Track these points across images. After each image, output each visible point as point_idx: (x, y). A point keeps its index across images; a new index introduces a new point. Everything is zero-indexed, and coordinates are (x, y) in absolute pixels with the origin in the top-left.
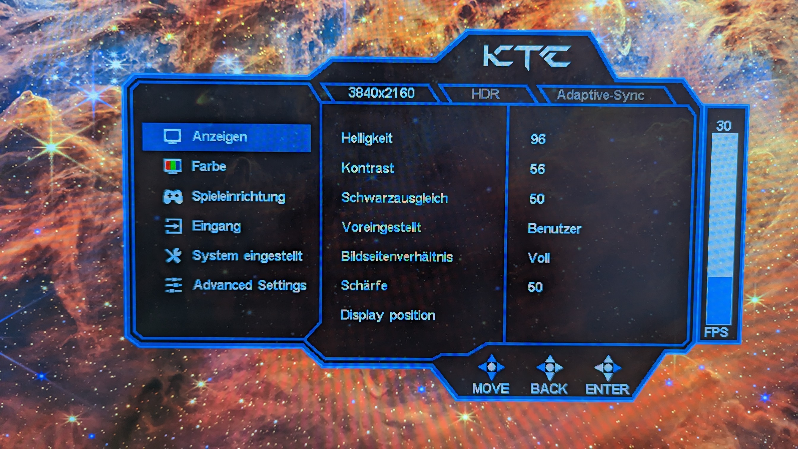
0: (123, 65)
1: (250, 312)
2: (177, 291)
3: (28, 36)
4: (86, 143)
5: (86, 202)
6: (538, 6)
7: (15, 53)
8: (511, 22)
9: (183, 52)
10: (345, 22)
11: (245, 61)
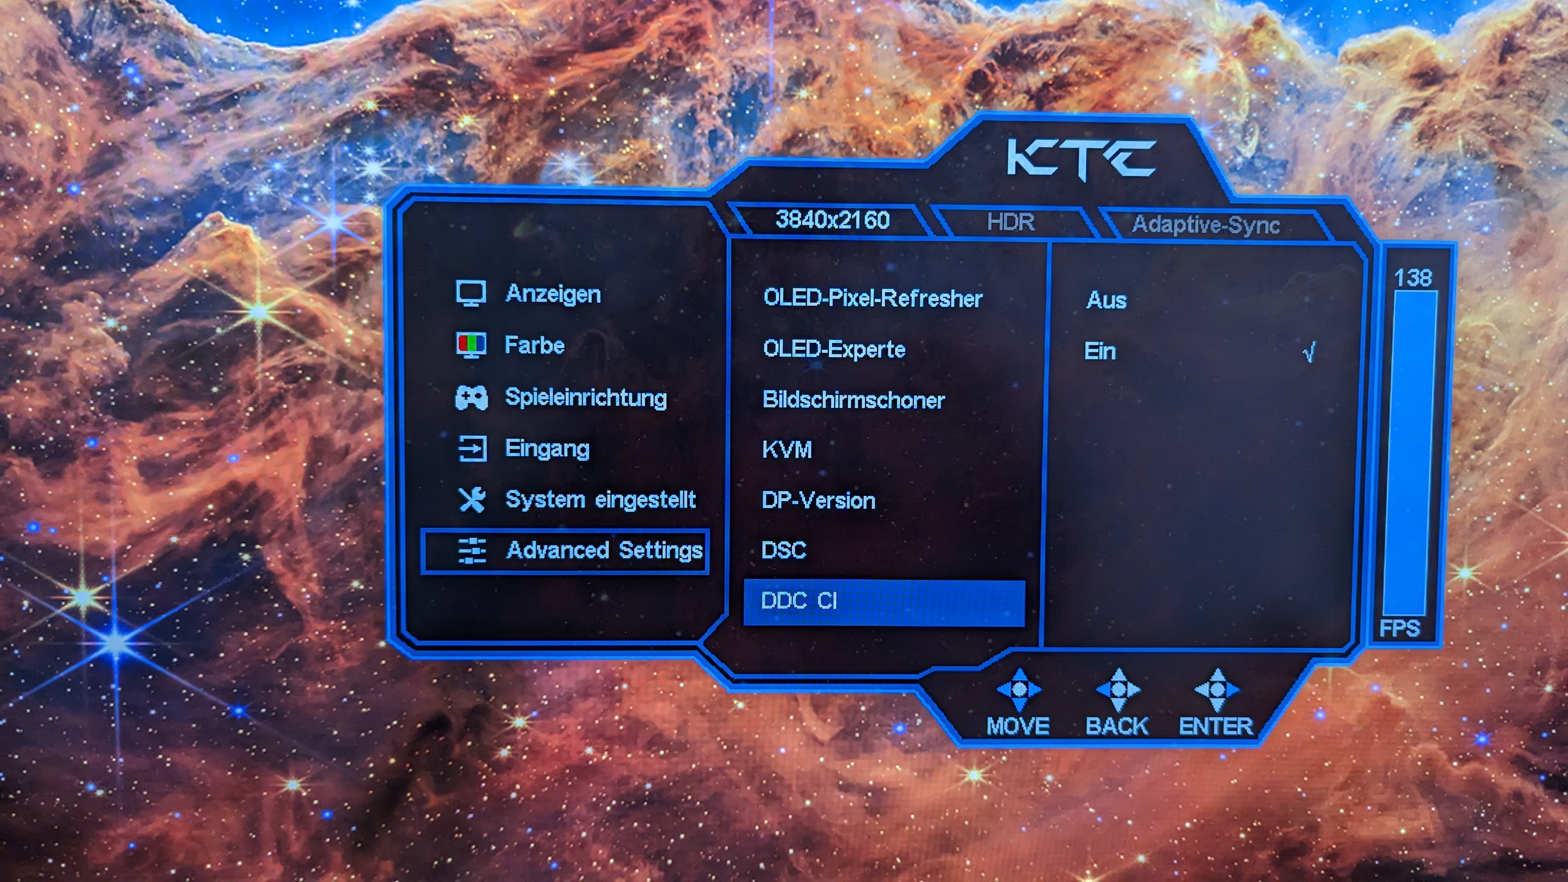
0: (386, 169)
1: (604, 597)
2: (476, 561)
3: (217, 116)
4: (319, 305)
5: (320, 405)
6: (1101, 72)
7: (195, 147)
8: (1056, 99)
9: (490, 147)
10: (771, 97)
11: (598, 164)
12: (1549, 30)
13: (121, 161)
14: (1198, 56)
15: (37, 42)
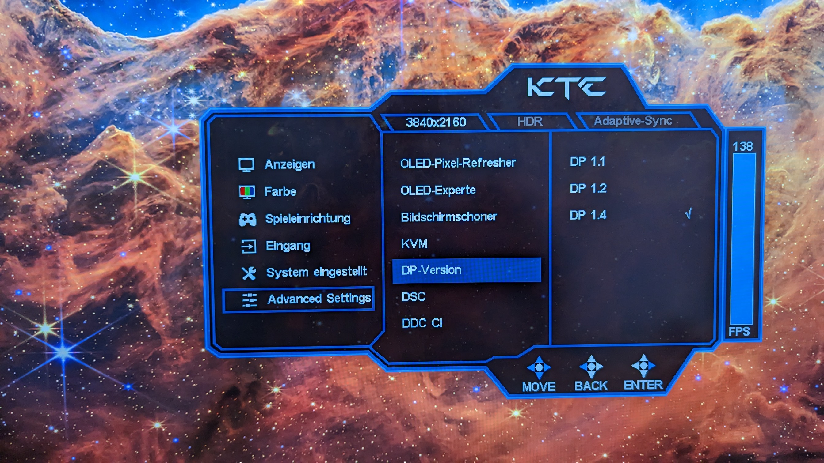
0: (201, 100)
1: (320, 323)
2: (252, 305)
3: (111, 75)
4: (167, 173)
5: (168, 225)
6: (576, 42)
7: (100, 91)
8: (552, 56)
9: (255, 88)
10: (402, 58)
11: (312, 96)
12: (812, 14)
13: (61, 99)
14: (627, 32)
15: (16, 38)
